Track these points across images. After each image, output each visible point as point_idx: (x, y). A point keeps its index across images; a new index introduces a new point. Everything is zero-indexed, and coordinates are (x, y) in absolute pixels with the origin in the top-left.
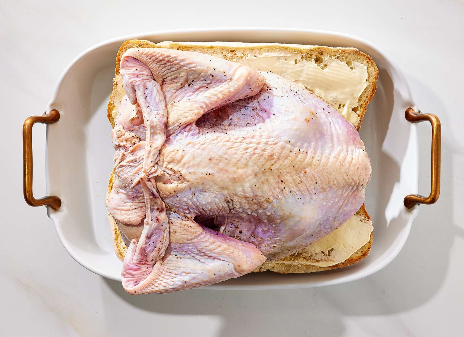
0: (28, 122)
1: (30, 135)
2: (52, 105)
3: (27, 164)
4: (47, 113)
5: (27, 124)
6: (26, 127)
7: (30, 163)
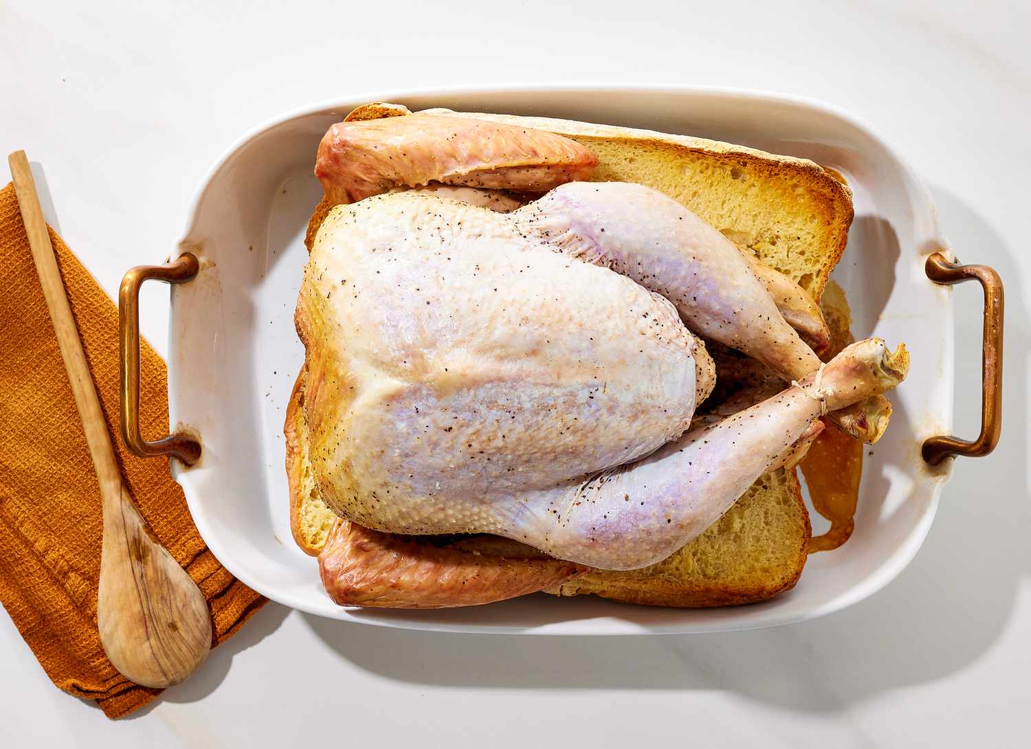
0: (132, 277)
1: (134, 305)
2: (183, 243)
3: (129, 367)
4: (172, 261)
5: (129, 282)
6: (127, 288)
7: (134, 364)
